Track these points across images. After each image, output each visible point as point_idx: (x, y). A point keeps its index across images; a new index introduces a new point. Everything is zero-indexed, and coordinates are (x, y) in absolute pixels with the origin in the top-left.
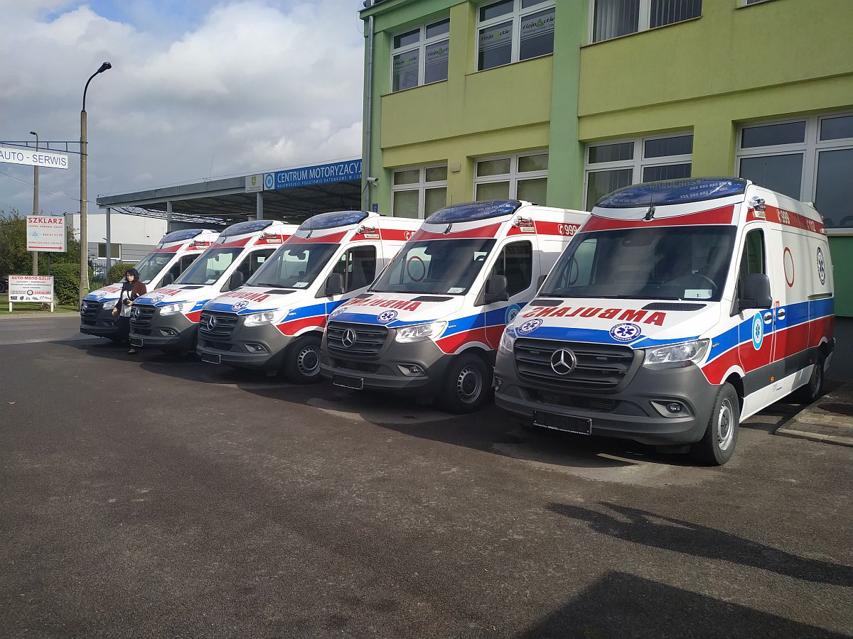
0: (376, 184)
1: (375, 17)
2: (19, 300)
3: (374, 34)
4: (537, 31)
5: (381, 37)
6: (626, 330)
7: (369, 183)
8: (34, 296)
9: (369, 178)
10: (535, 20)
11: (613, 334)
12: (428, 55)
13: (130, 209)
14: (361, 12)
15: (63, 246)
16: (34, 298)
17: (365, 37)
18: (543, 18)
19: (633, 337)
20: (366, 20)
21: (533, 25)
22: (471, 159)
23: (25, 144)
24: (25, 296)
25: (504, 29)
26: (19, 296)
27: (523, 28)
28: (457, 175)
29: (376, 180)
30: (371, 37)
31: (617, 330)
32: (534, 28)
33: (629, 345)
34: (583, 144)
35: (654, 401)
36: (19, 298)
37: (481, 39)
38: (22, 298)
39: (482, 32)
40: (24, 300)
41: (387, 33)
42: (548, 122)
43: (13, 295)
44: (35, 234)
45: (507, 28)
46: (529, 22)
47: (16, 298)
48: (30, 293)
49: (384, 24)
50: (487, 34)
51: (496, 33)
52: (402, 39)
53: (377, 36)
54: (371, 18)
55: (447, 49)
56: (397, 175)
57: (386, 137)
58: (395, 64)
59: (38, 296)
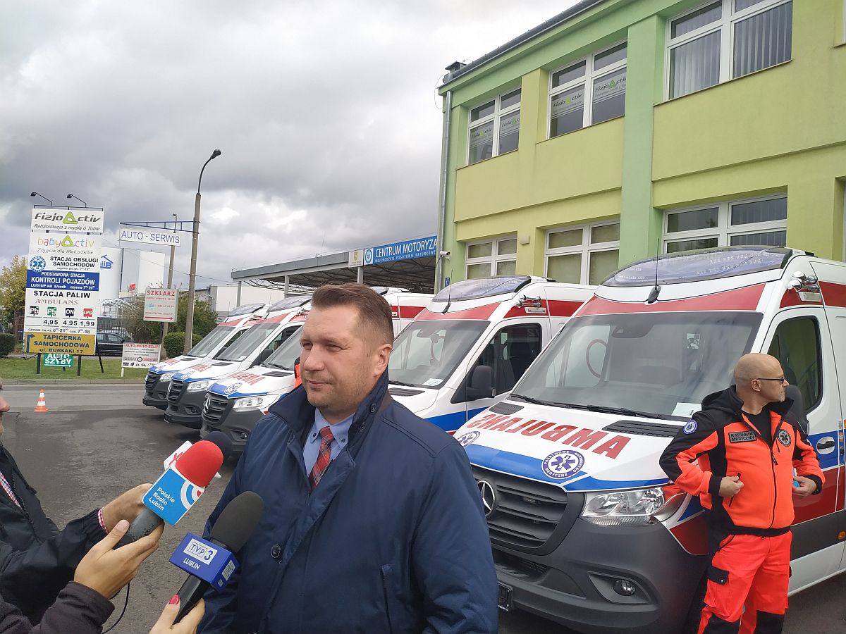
0: (449, 258)
1: (452, 93)
2: (130, 366)
3: (452, 109)
4: (611, 93)
5: (457, 111)
6: (564, 462)
7: (443, 257)
8: (143, 362)
9: (441, 252)
10: (608, 82)
11: (546, 466)
12: (502, 125)
13: (260, 282)
14: (440, 88)
15: (173, 316)
16: (142, 365)
17: (444, 113)
18: (616, 78)
19: (571, 473)
20: (444, 95)
21: (605, 87)
22: (542, 230)
23: (145, 224)
24: (136, 362)
25: (576, 94)
26: (130, 362)
27: (595, 90)
28: (526, 247)
29: (447, 254)
30: (449, 112)
31: (554, 459)
32: (606, 90)
33: (561, 486)
34: (660, 211)
35: (591, 575)
36: (130, 364)
37: (553, 105)
38: (132, 364)
39: (554, 98)
40: (134, 366)
41: (464, 107)
42: (620, 189)
43: (125, 361)
44: (151, 306)
45: (579, 92)
46: (601, 84)
47: (127, 364)
48: (140, 359)
49: (461, 98)
50: (559, 100)
51: (567, 98)
52: (481, 112)
53: (454, 110)
54: (449, 93)
55: (518, 120)
56: (472, 248)
57: (460, 211)
58: (472, 137)
59: (146, 363)
